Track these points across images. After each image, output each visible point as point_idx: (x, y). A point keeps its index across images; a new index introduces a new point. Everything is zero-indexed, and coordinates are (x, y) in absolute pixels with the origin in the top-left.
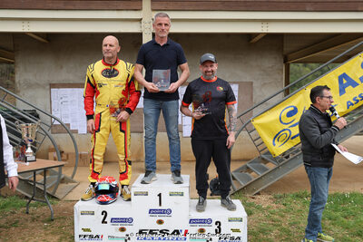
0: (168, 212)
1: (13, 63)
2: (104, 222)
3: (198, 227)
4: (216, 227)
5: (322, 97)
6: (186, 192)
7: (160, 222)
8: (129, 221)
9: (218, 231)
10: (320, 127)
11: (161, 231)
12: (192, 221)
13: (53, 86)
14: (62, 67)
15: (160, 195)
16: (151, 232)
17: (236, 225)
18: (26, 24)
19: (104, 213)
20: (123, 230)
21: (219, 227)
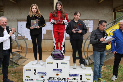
0: (60, 71)
2: (35, 74)
3: (72, 77)
4: (80, 77)
6: (68, 63)
7: (57, 75)
8: (45, 74)
11: (58, 79)
12: (70, 75)
13: (18, 20)
14: (22, 13)
15: (57, 64)
16: (54, 79)
17: (88, 77)
19: (35, 70)
20: (42, 77)
21: (81, 78)
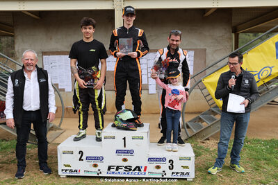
0: (131, 152)
3: (155, 164)
7: (125, 160)
8: (101, 159)
9: (171, 168)
11: (126, 167)
12: (150, 160)
13: (44, 53)
14: (51, 39)
15: (124, 139)
16: (118, 168)
18: (22, 4)
19: (81, 152)
21: (172, 164)
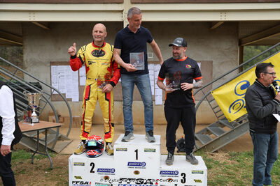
0: (143, 165)
1: (22, 46)
2: (92, 171)
3: (167, 177)
4: (181, 178)
5: (266, 73)
6: (158, 149)
7: (137, 173)
8: (112, 171)
9: (183, 181)
10: (262, 100)
11: (137, 180)
12: (162, 172)
13: (53, 63)
14: (59, 49)
15: (136, 151)
17: (198, 177)
18: (32, 15)
19: (93, 164)
20: (107, 178)
21: (184, 178)
